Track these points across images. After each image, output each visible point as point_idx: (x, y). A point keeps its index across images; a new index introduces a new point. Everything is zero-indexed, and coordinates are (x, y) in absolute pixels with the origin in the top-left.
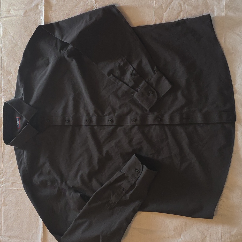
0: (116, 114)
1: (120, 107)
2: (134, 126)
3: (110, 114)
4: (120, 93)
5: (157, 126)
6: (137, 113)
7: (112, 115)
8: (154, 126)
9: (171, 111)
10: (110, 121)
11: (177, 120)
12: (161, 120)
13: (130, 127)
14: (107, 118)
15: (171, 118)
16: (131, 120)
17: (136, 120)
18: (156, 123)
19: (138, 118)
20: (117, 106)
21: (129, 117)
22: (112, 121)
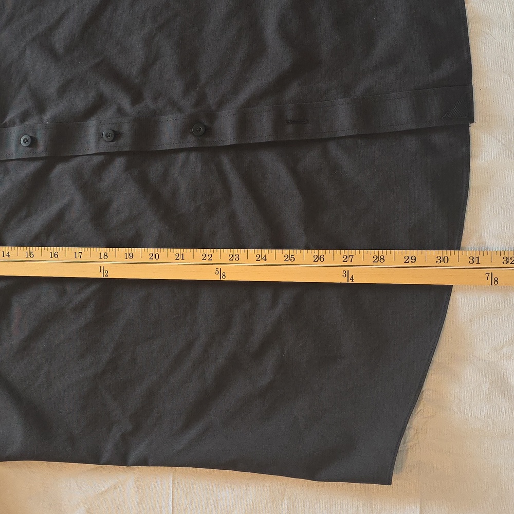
0: (47, 117)
1: (63, 91)
2: (110, 157)
3: (24, 117)
4: (60, 39)
5: (193, 155)
6: (120, 111)
7: (32, 121)
8: (182, 156)
9: (243, 97)
10: (25, 141)
11: (263, 128)
12: (208, 131)
13: (97, 160)
14: (14, 131)
15: (244, 123)
16: (99, 135)
17: (116, 135)
18: (191, 142)
19: (126, 129)
20: (52, 89)
21: (92, 126)
22: (33, 142)
